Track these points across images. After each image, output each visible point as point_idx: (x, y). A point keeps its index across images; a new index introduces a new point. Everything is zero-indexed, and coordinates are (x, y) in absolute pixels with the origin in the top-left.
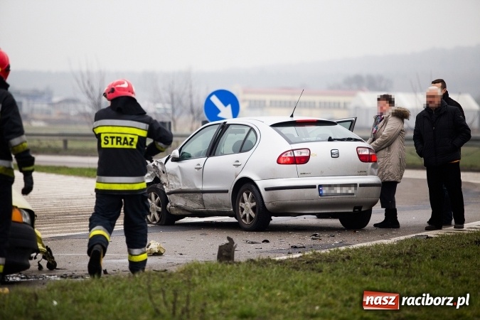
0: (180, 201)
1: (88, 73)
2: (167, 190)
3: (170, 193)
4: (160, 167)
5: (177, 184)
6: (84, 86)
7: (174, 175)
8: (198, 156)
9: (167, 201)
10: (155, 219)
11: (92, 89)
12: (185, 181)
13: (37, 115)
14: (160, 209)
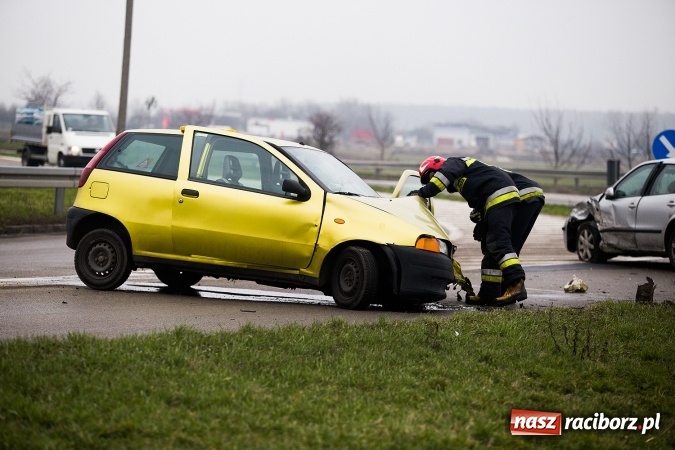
0: (613, 240)
1: (547, 111)
2: (600, 228)
3: (603, 231)
4: (594, 204)
5: (610, 222)
6: (542, 122)
7: (608, 213)
8: (633, 194)
9: (600, 239)
10: (586, 256)
11: (550, 127)
12: (619, 220)
13: (503, 151)
14: (592, 246)
